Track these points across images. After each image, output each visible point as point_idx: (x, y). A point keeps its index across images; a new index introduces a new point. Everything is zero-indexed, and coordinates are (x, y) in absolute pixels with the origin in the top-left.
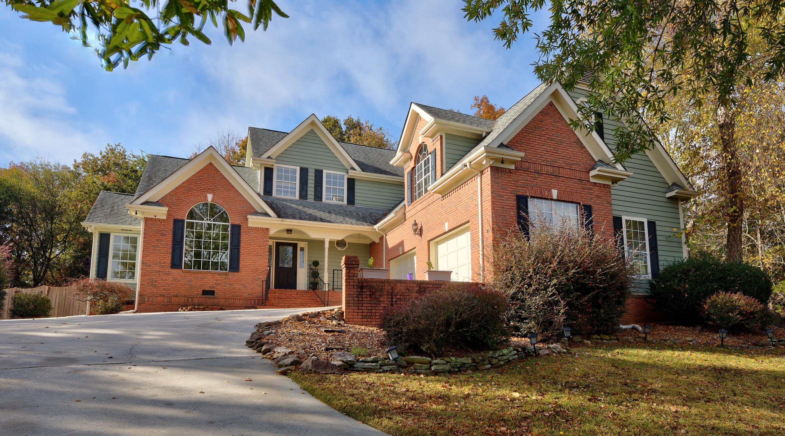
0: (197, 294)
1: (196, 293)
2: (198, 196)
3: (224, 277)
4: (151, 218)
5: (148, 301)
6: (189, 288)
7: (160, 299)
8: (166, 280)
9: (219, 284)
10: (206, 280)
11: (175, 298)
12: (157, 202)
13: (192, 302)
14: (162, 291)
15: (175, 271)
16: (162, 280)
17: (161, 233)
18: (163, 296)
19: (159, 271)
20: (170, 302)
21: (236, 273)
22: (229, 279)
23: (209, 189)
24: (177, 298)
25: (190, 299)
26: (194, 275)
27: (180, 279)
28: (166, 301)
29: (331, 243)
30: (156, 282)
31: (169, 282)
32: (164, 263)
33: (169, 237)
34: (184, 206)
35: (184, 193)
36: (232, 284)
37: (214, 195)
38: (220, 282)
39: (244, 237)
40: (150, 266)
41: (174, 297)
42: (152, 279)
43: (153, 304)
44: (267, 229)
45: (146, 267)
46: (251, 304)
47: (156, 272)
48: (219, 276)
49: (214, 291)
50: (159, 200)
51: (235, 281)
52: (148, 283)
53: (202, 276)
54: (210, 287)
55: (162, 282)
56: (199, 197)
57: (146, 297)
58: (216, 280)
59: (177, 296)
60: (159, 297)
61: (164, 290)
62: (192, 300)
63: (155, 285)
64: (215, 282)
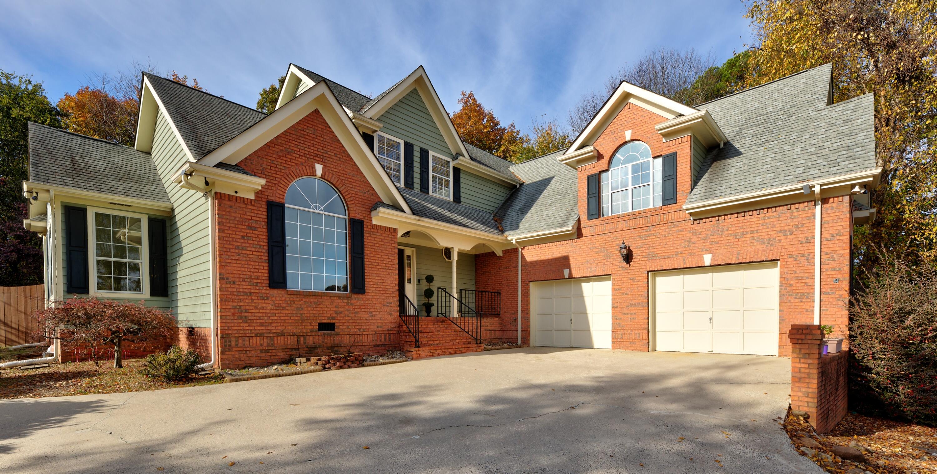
0: (312, 330)
1: (310, 327)
2: (303, 165)
3: (346, 301)
4: (229, 195)
5: (237, 345)
6: (298, 320)
7: (257, 341)
8: (263, 308)
9: (341, 313)
10: (321, 306)
11: (279, 338)
12: (236, 165)
13: (305, 343)
14: (259, 328)
15: (276, 293)
16: (256, 308)
17: (248, 225)
18: (261, 335)
19: (251, 293)
20: (272, 345)
21: (361, 296)
22: (352, 304)
23: (317, 155)
24: (282, 338)
25: (302, 339)
26: (304, 300)
27: (285, 305)
28: (265, 344)
29: (460, 254)
30: (246, 312)
31: (268, 311)
32: (258, 279)
33: (262, 232)
34: (281, 179)
35: (279, 156)
36: (357, 313)
37: (325, 167)
38: (341, 310)
39: (368, 240)
40: (234, 283)
41: (278, 336)
42: (240, 306)
43: (246, 351)
44: (395, 230)
45: (228, 286)
46: (381, 341)
47: (245, 293)
48: (339, 301)
49: (334, 324)
50: (240, 163)
51: (360, 308)
52: (234, 314)
53: (316, 300)
54: (329, 318)
55: (257, 311)
56: (304, 168)
57: (233, 339)
58: (336, 307)
59: (282, 335)
60: (254, 338)
61: (261, 325)
62: (305, 339)
63: (246, 316)
64: (334, 309)
